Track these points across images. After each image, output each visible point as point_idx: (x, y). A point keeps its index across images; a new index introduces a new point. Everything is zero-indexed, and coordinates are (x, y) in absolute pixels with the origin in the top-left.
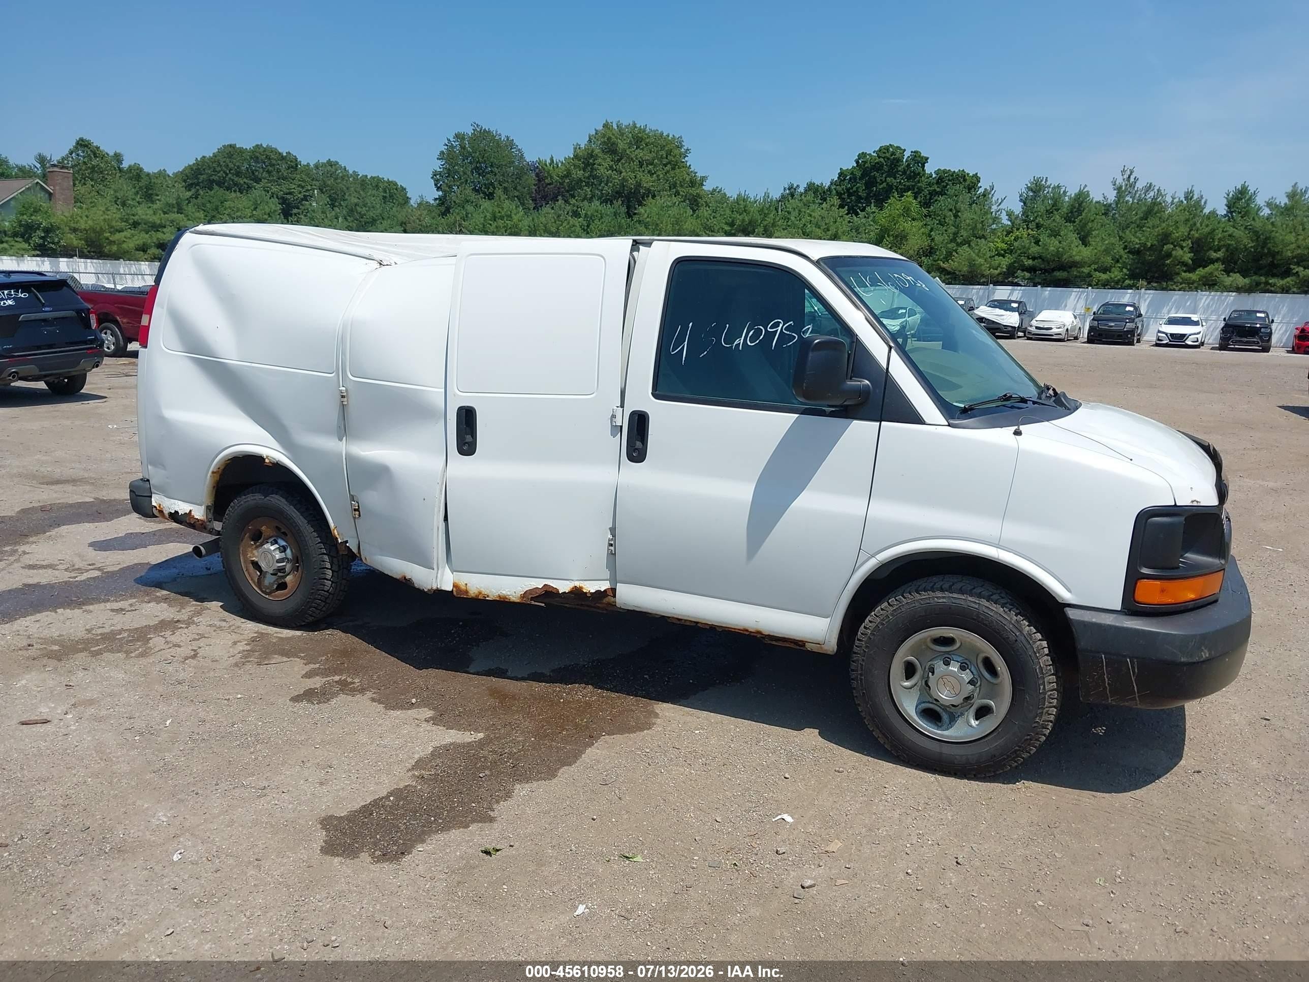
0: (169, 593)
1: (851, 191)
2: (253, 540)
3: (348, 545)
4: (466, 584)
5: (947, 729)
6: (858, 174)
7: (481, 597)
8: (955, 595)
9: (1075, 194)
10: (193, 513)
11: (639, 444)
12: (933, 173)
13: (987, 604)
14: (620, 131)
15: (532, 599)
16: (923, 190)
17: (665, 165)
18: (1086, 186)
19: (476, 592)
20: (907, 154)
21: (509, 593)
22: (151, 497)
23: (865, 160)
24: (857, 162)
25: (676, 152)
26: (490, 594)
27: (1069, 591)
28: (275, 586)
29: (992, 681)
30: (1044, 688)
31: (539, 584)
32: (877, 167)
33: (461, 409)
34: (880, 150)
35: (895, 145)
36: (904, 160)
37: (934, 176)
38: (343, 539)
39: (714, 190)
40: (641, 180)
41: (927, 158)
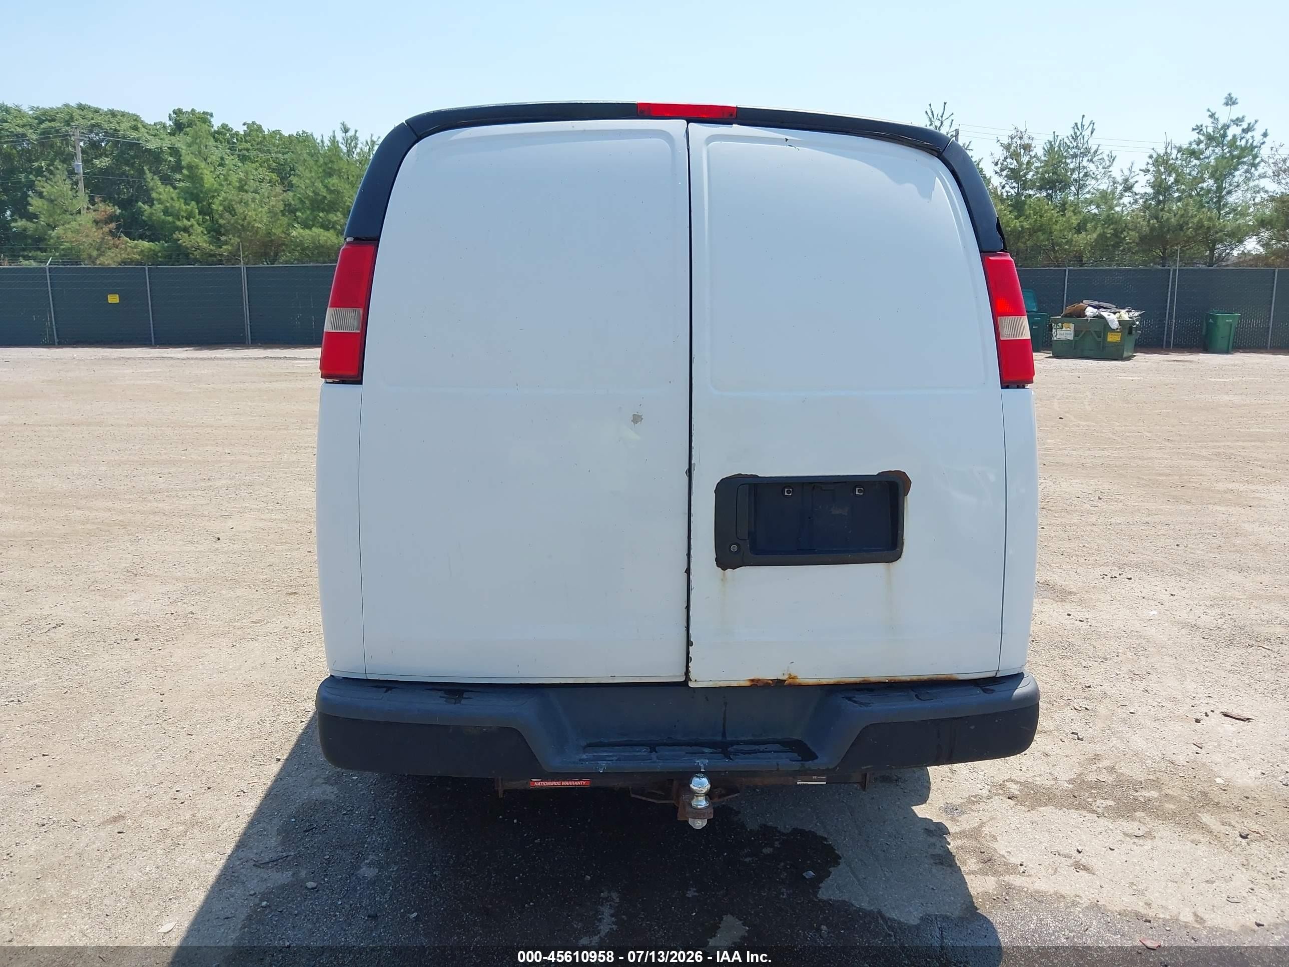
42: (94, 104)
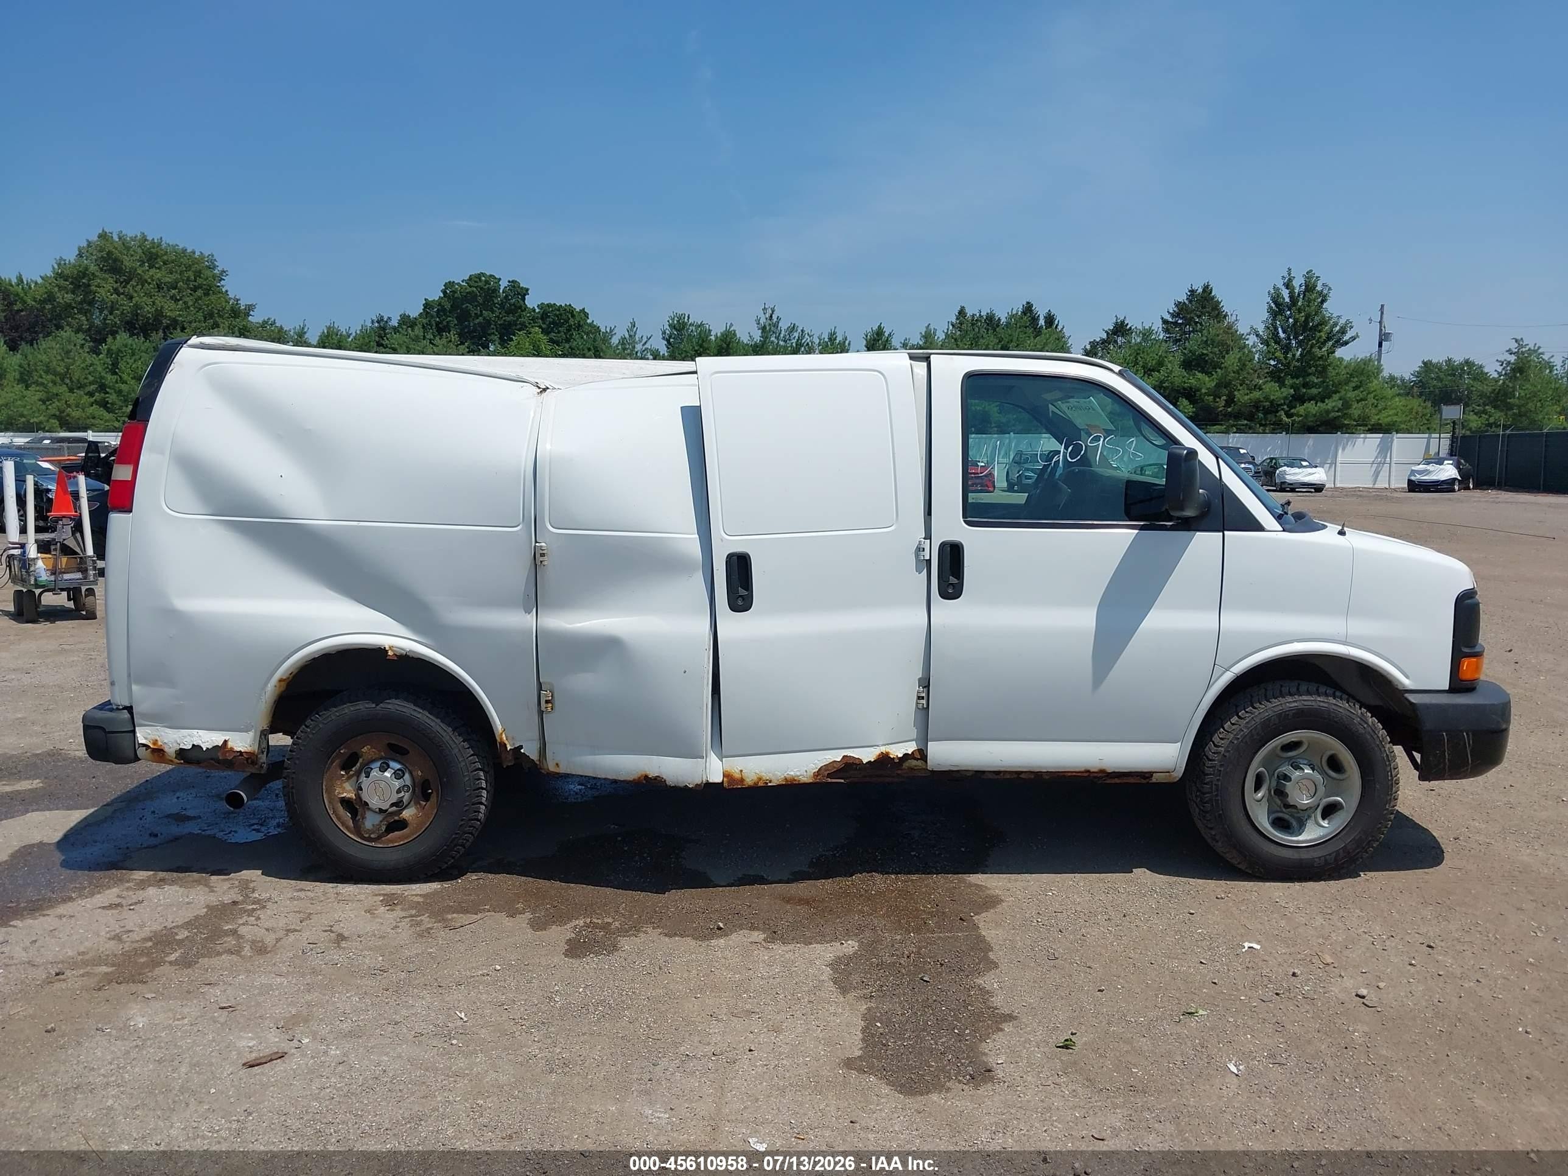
0: (152, 873)
1: (441, 326)
2: (343, 769)
3: (522, 751)
4: (741, 771)
5: (1300, 834)
6: (448, 306)
7: (761, 784)
8: (1304, 698)
9: (721, 333)
10: (230, 744)
11: (953, 580)
12: (536, 308)
13: (1334, 701)
14: (124, 244)
15: (829, 776)
16: (527, 327)
17: (195, 289)
18: (731, 325)
19: (755, 778)
20: (503, 284)
21: (798, 774)
22: (134, 732)
23: (453, 289)
24: (444, 292)
25: (208, 273)
26: (773, 778)
27: (1407, 677)
28: (384, 828)
29: (1338, 778)
30: (1391, 774)
31: (837, 756)
32: (469, 297)
33: (730, 557)
34: (470, 279)
35: (488, 274)
36: (501, 291)
37: (537, 310)
38: (514, 744)
39: (265, 322)
40: (162, 307)
41: (527, 290)
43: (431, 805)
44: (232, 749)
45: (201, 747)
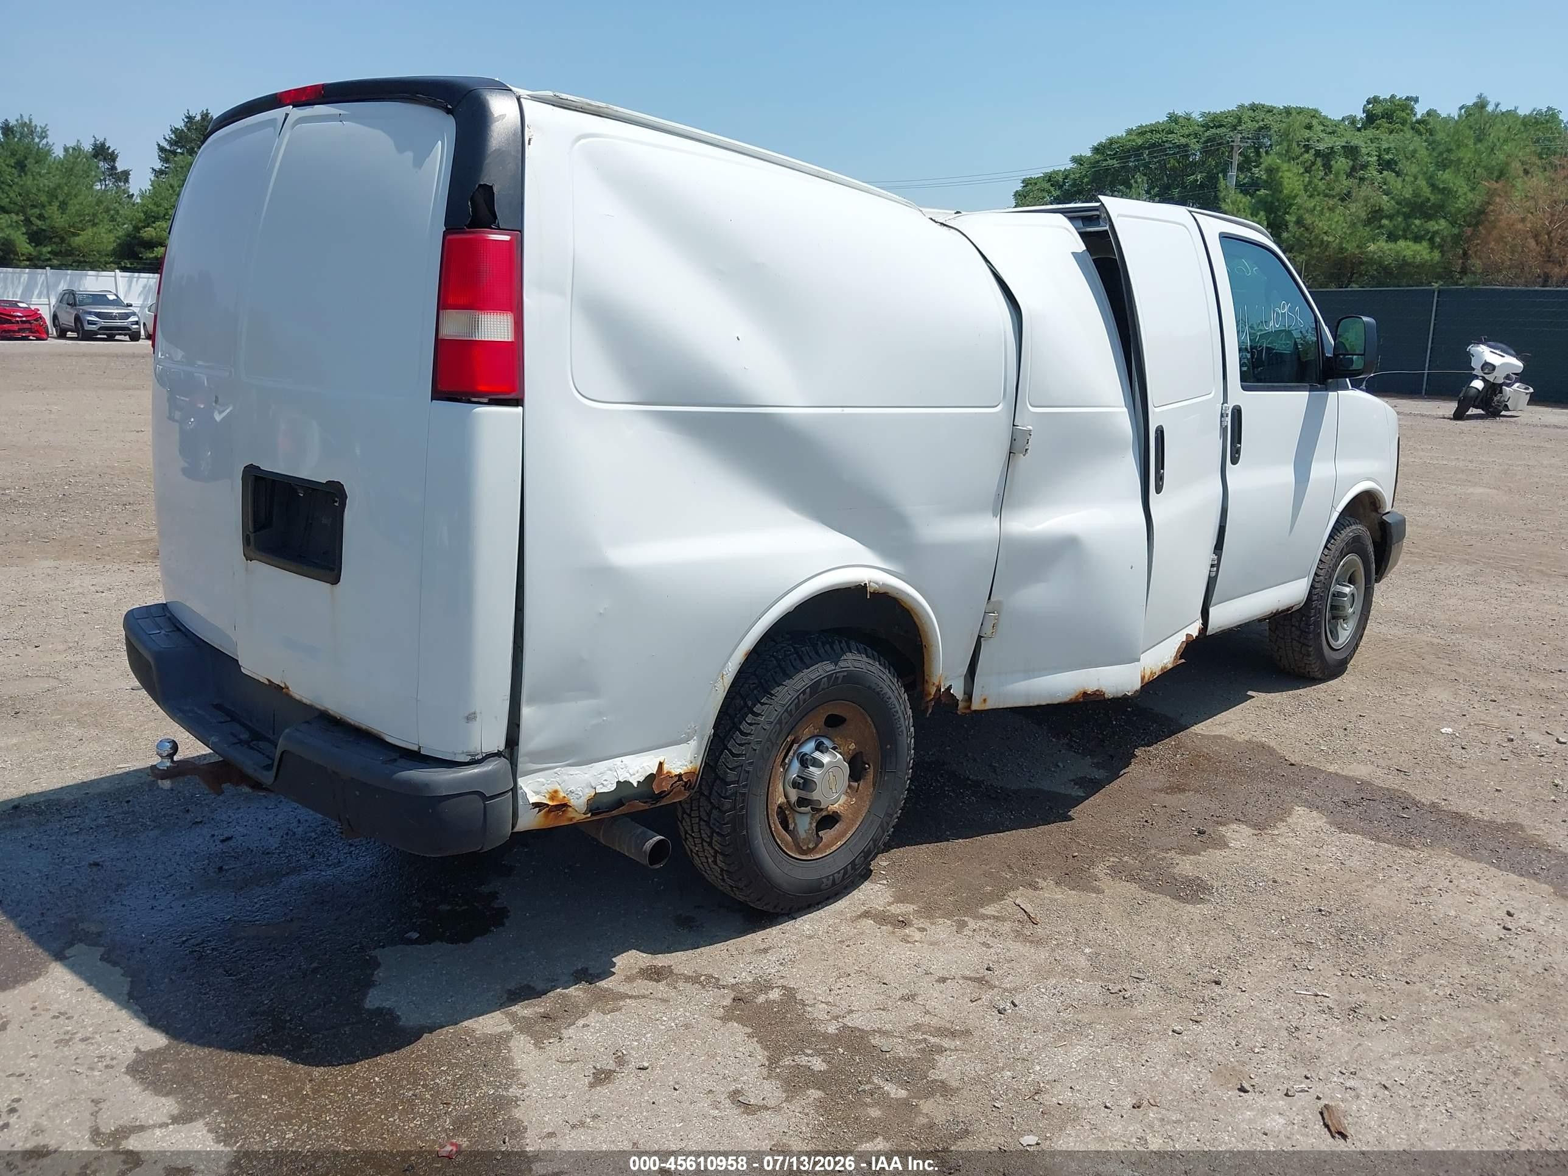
2: (782, 764)
3: (950, 691)
5: (1339, 639)
8: (1354, 527)
10: (666, 768)
11: (1237, 445)
21: (1167, 661)
22: (517, 787)
31: (1183, 636)
33: (1157, 432)
38: (947, 683)
42: (1268, 103)
43: (866, 786)
44: (669, 775)
45: (629, 782)
